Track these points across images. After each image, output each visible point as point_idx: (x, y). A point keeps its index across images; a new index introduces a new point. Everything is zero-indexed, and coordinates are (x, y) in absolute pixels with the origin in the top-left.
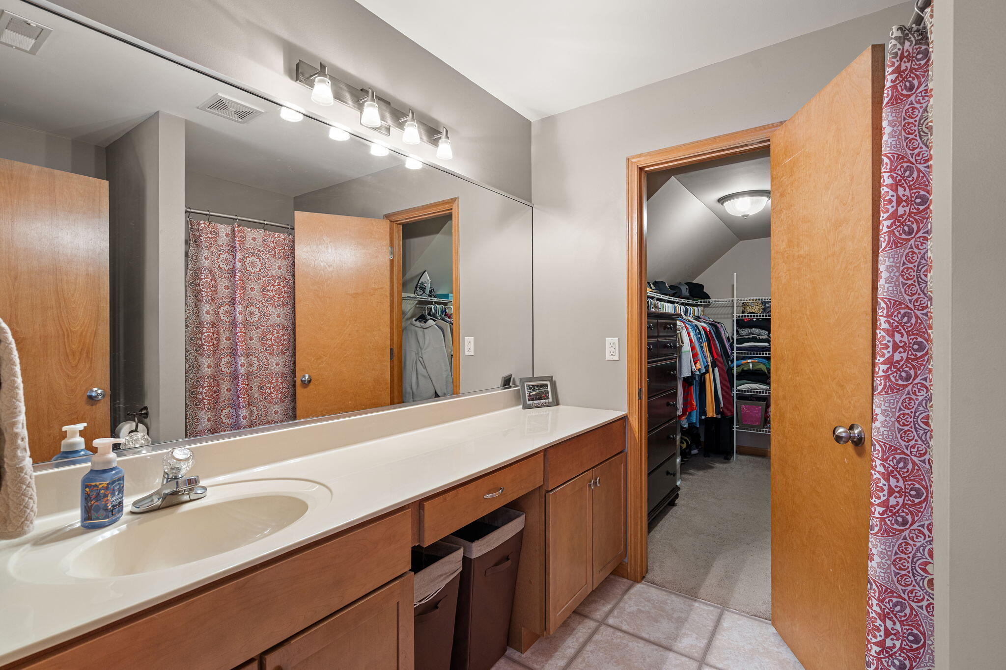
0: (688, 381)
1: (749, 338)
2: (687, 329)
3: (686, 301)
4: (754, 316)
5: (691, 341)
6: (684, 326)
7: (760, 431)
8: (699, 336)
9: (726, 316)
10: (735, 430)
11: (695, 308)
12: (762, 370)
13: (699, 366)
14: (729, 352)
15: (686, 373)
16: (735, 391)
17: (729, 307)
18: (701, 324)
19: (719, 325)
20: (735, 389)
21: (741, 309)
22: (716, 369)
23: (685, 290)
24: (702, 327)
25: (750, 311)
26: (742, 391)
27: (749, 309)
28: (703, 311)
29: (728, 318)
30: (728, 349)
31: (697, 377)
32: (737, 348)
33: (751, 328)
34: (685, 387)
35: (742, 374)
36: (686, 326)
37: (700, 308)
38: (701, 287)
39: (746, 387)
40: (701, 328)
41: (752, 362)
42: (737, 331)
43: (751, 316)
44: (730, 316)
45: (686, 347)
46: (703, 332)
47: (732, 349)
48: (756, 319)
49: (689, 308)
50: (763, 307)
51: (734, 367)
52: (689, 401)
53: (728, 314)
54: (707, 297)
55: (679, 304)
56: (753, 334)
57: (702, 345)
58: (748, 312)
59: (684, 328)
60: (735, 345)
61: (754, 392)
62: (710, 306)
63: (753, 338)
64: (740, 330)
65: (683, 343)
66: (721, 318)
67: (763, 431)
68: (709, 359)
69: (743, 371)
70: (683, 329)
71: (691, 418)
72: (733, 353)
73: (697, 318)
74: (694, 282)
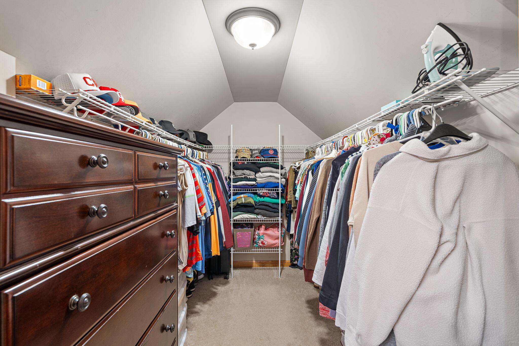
0: (192, 231)
1: (242, 178)
2: (192, 169)
3: (193, 145)
4: (245, 160)
5: (196, 184)
6: (188, 166)
7: (250, 251)
8: (205, 177)
9: (224, 160)
10: (232, 253)
11: (201, 152)
12: (251, 203)
13: (204, 210)
14: (227, 188)
15: (191, 222)
16: (232, 221)
17: (226, 153)
18: (205, 166)
19: (219, 167)
20: (232, 219)
21: (235, 155)
22: (220, 209)
23: (192, 136)
24: (208, 168)
25: (242, 156)
26: (237, 221)
27: (241, 155)
28: (207, 156)
29: (225, 162)
30: (226, 187)
31: (203, 222)
32: (233, 186)
33: (243, 169)
34: (190, 236)
35: (237, 207)
36: (190, 166)
37: (205, 153)
38: (205, 135)
39: (240, 218)
40: (206, 169)
41: (244, 197)
42: (233, 172)
43: (243, 160)
44: (227, 160)
45: (191, 192)
46: (208, 173)
47: (230, 187)
48: (247, 162)
49: (195, 151)
50: (251, 154)
51: (231, 201)
52: (194, 251)
53: (225, 159)
54: (210, 144)
55: (187, 146)
56: (244, 174)
57: (207, 186)
58: (241, 157)
59: (189, 169)
60: (232, 184)
61: (245, 221)
62: (212, 152)
63: (245, 178)
64: (235, 171)
65: (187, 186)
66: (220, 162)
67: (252, 251)
68: (214, 199)
69: (238, 204)
70: (186, 170)
71: (197, 267)
72: (230, 190)
73: (203, 161)
74: (200, 131)
